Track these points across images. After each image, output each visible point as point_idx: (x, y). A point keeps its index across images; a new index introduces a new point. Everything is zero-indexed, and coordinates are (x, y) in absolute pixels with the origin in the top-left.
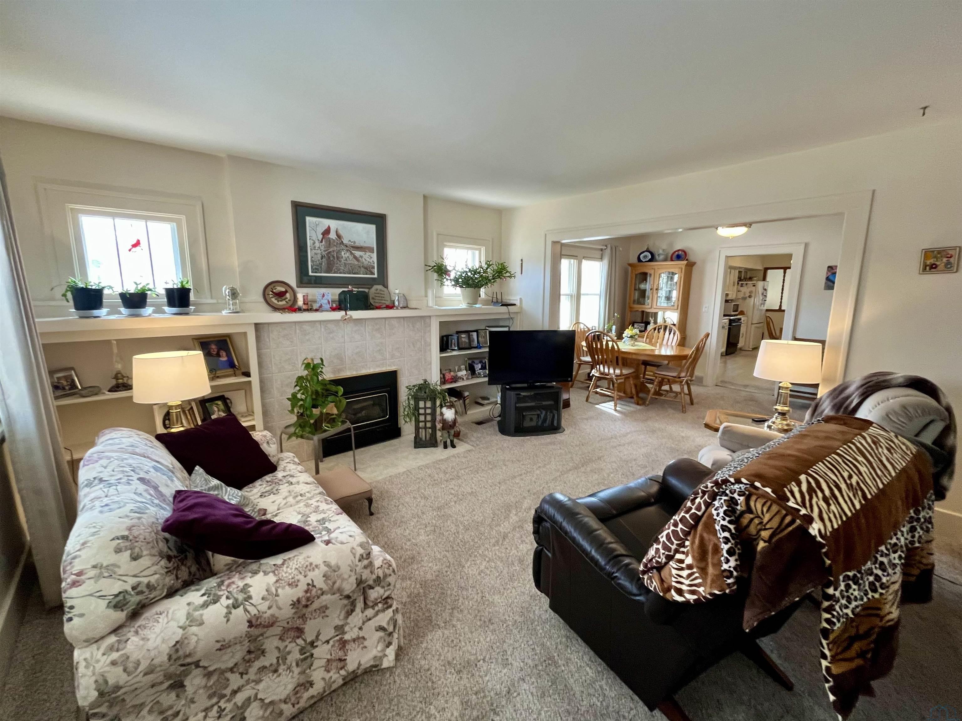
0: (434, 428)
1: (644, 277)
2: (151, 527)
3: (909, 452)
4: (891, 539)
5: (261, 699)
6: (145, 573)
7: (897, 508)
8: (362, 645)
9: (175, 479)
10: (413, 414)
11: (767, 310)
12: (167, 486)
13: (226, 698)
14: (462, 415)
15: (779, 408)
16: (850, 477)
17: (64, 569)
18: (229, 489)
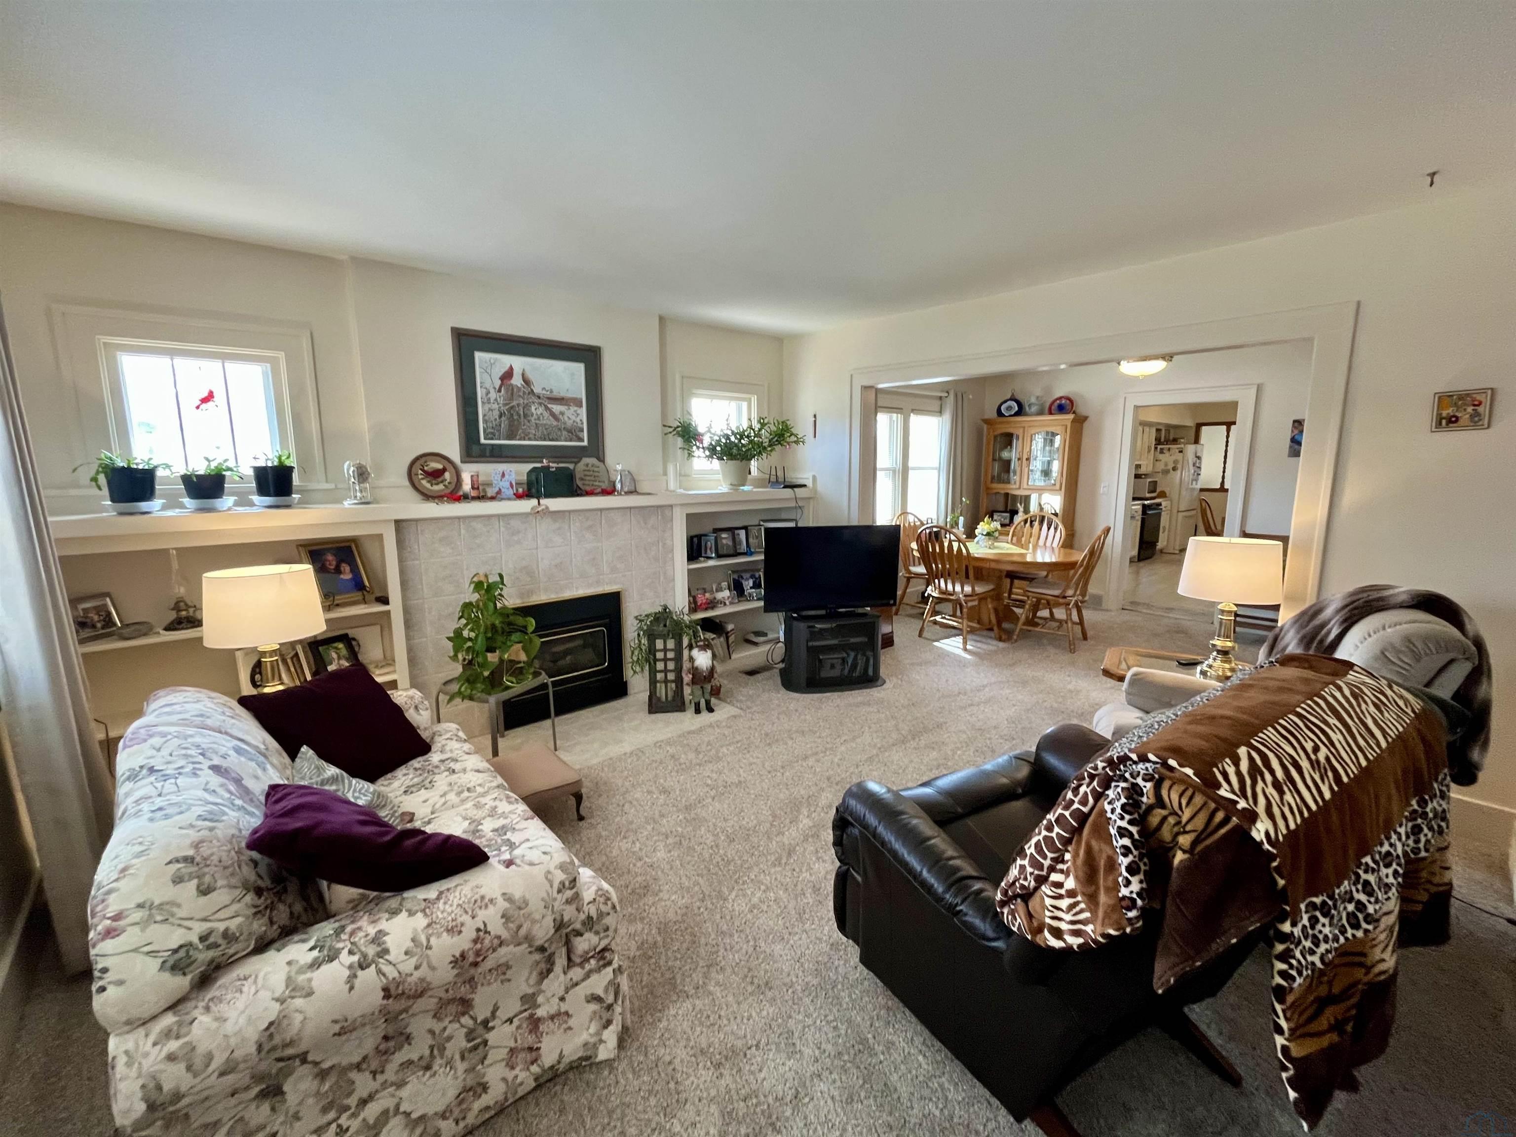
0: (679, 681)
1: (1008, 439)
2: (231, 843)
3: (1409, 711)
4: (1382, 845)
5: (405, 1112)
6: (222, 915)
7: (1389, 798)
8: (565, 1026)
9: (268, 766)
10: (647, 660)
11: (1202, 490)
12: (257, 778)
13: (348, 1113)
14: (723, 661)
15: (1219, 643)
16: (1316, 749)
17: (92, 911)
18: (354, 781)
